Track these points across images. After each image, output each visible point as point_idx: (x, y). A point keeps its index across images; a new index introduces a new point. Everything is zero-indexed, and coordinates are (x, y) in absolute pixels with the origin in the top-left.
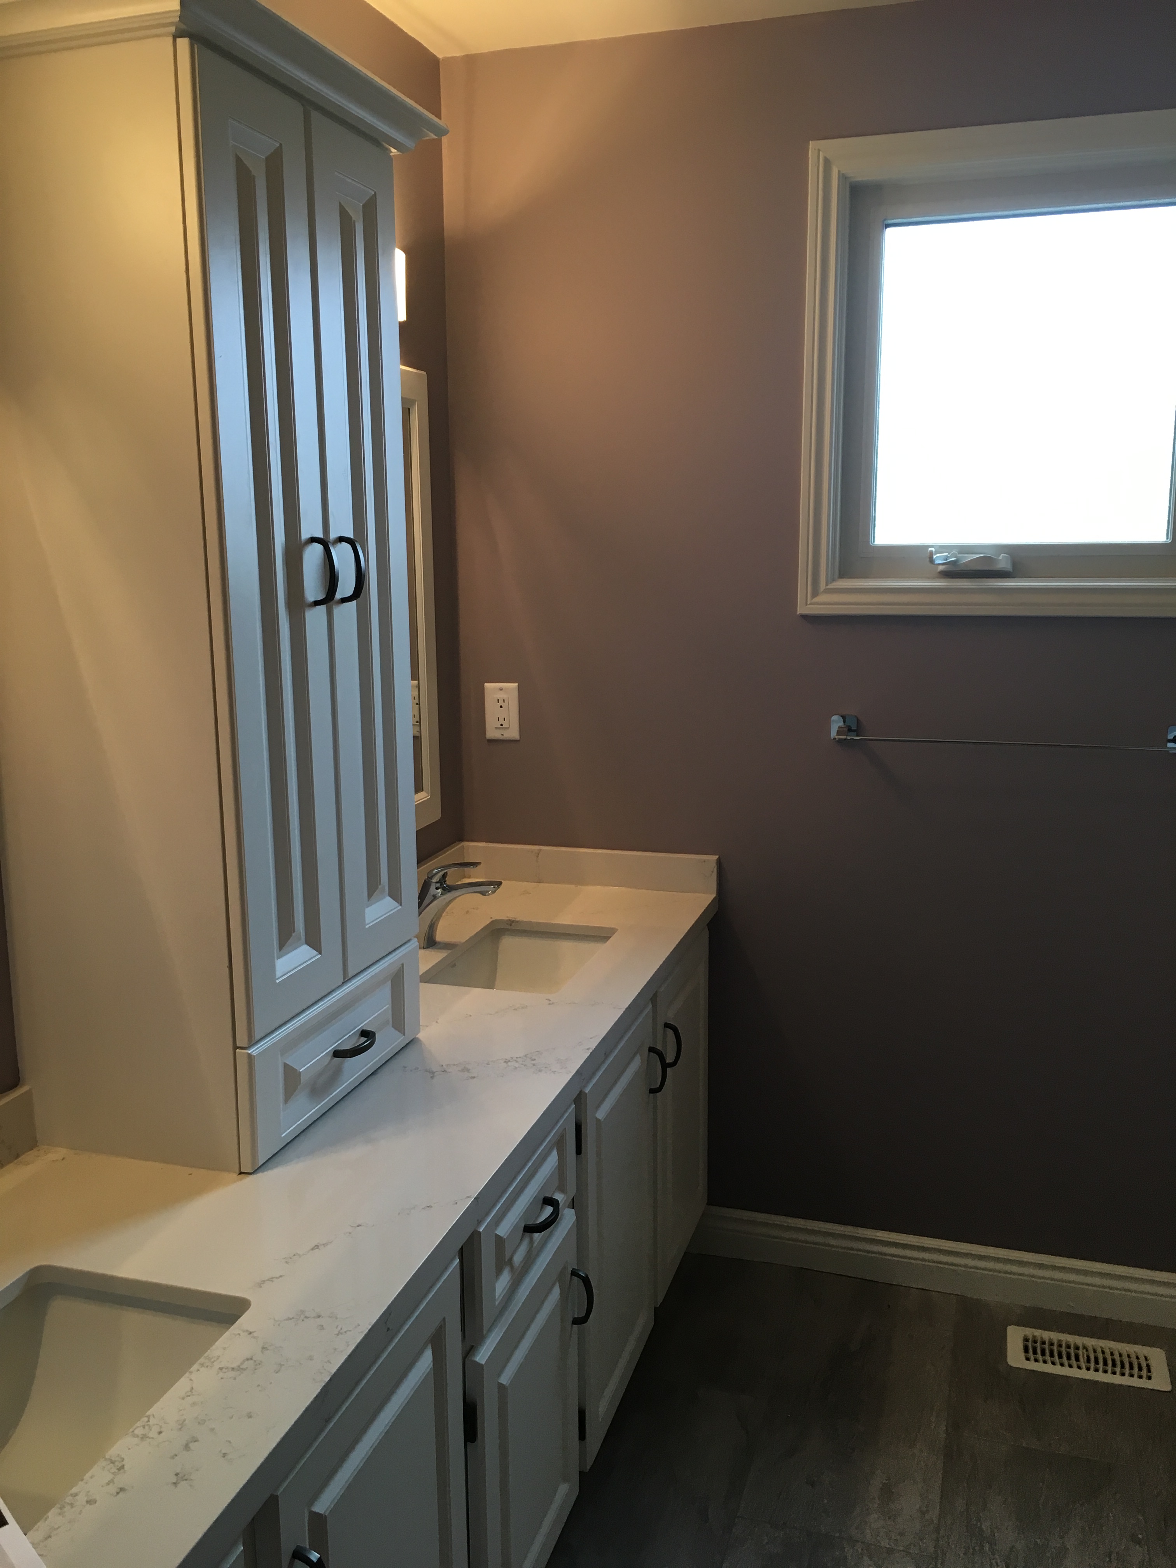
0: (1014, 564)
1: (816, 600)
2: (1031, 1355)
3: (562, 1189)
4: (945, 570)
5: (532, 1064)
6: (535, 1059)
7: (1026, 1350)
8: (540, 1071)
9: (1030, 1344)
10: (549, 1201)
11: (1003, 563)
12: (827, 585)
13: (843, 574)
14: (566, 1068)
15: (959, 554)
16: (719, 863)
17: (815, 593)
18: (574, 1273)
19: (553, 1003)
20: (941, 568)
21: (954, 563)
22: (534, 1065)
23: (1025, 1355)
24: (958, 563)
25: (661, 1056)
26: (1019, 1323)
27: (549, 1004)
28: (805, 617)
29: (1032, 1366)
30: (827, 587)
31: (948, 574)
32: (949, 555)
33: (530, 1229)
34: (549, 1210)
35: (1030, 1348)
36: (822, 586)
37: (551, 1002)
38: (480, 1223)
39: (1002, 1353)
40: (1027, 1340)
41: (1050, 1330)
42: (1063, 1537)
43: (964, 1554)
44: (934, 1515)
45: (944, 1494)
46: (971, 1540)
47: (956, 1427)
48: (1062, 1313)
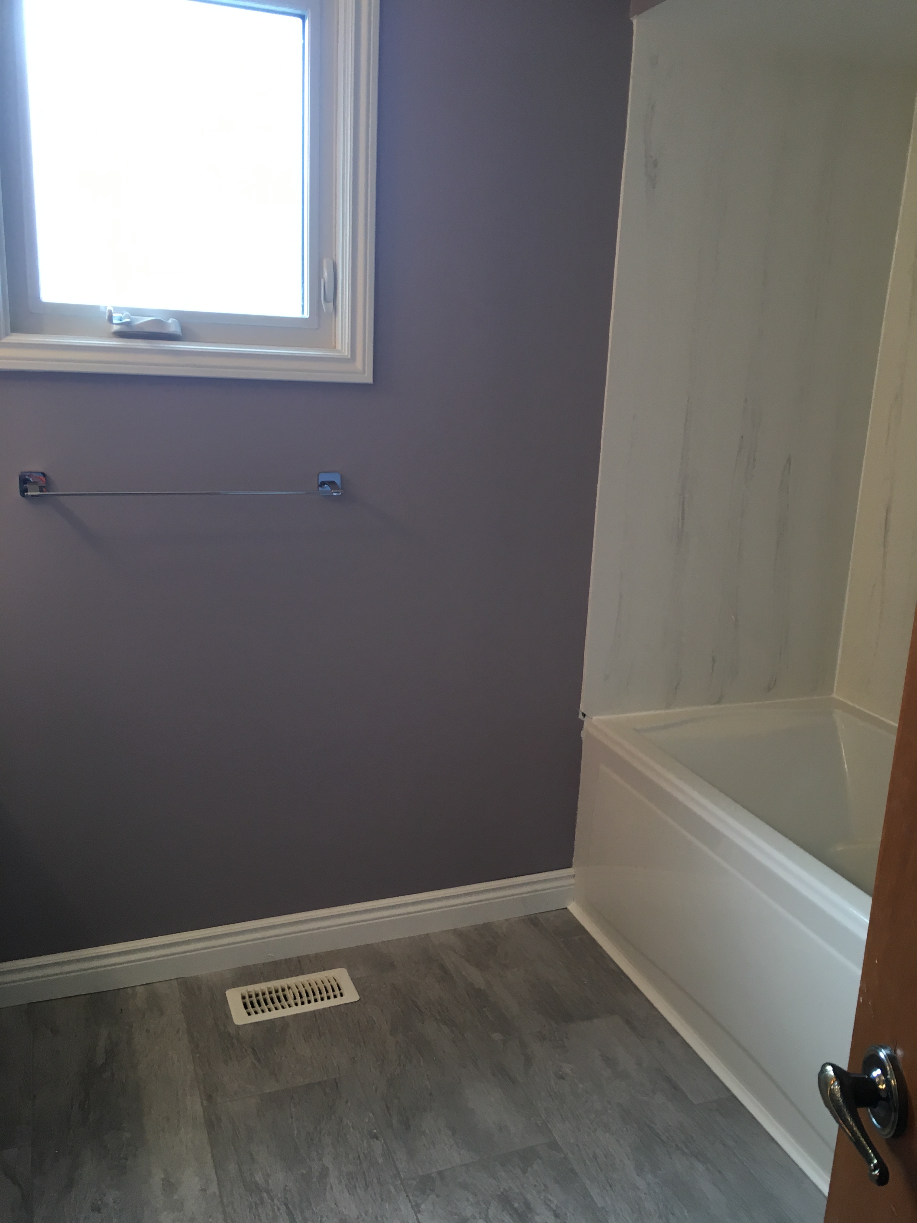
0: (183, 328)
2: (251, 1009)
4: (119, 330)
7: (246, 1007)
9: (247, 1000)
11: (173, 327)
13: (15, 328)
15: (132, 315)
20: (115, 328)
21: (127, 324)
23: (246, 1011)
24: (133, 324)
26: (235, 985)
29: (255, 1018)
30: (2, 341)
31: (120, 335)
32: (123, 316)
35: (249, 1004)
39: (228, 1016)
40: (244, 998)
41: (259, 982)
42: (320, 1159)
43: (250, 1212)
44: (214, 1188)
45: (218, 1166)
46: (251, 1196)
47: (210, 1098)
48: (263, 964)
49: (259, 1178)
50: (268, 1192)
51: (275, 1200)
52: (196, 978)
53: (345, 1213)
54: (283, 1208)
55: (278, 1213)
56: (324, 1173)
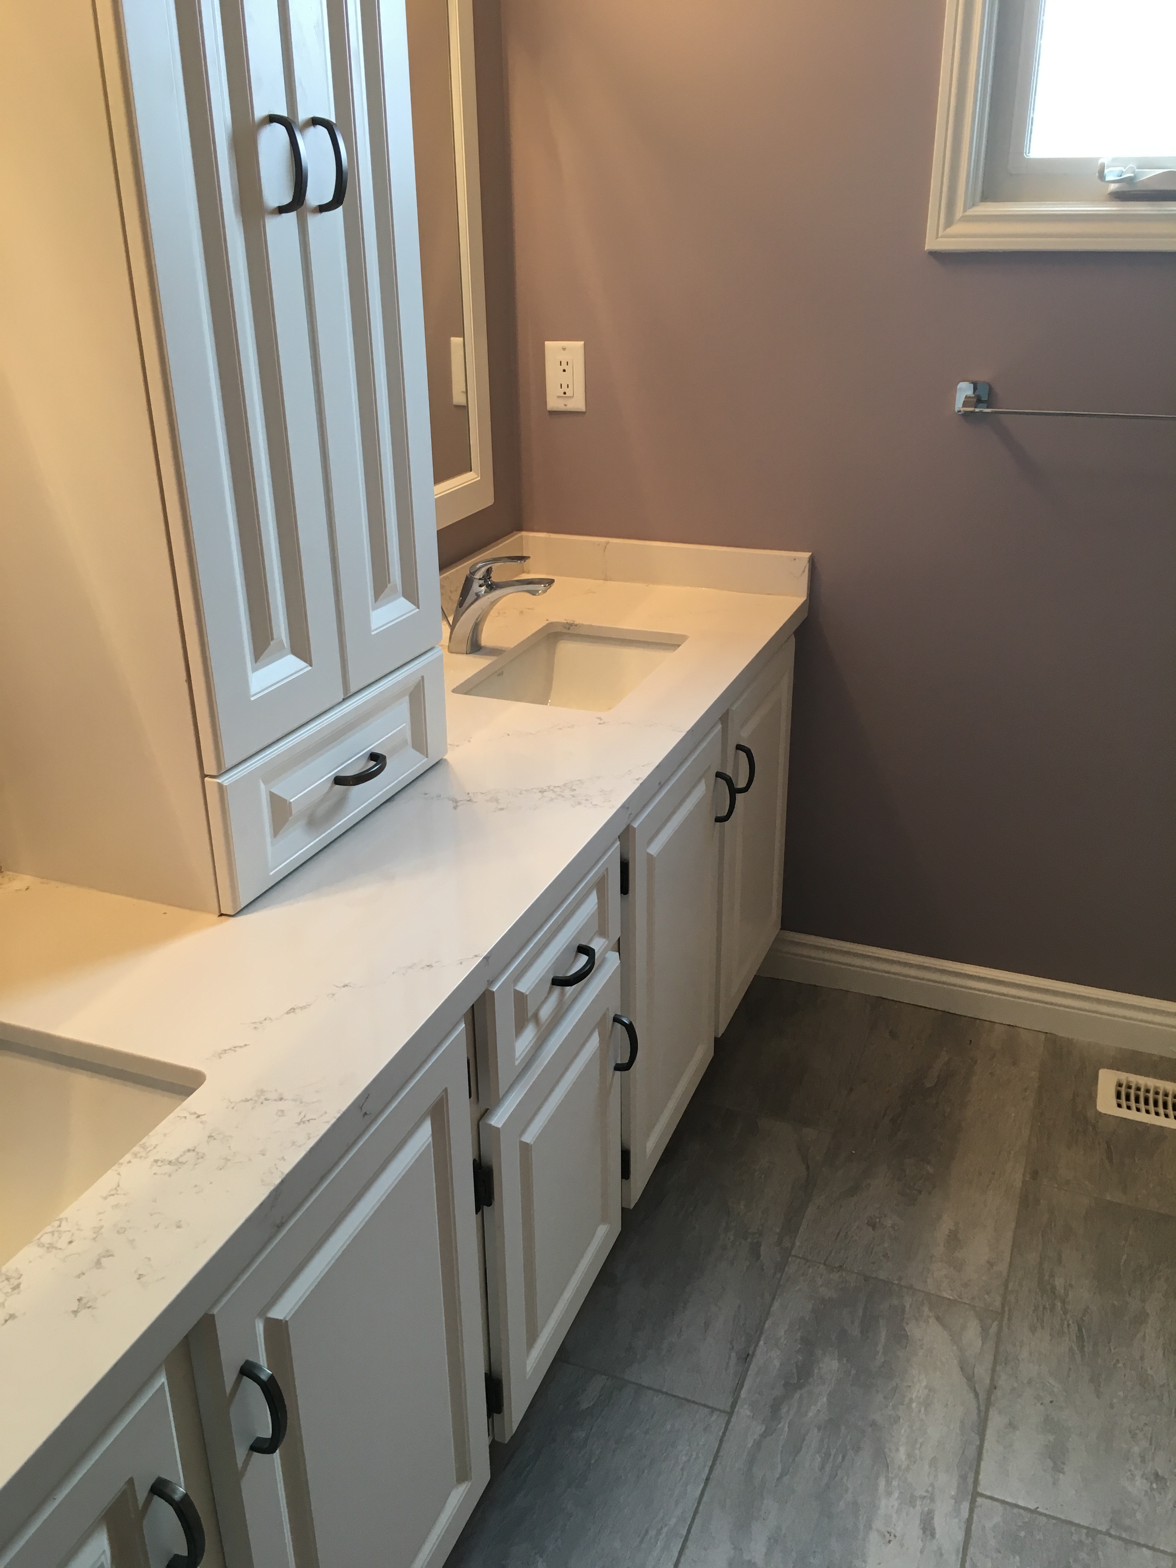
1: (949, 231)
2: (1123, 1102)
3: (602, 932)
4: (1118, 190)
5: (571, 795)
6: (575, 790)
7: (1118, 1096)
8: (579, 803)
9: (1123, 1090)
10: (583, 949)
12: (965, 211)
13: (987, 195)
14: (610, 801)
15: (1136, 168)
16: (812, 561)
17: (949, 223)
18: (617, 1019)
19: (604, 723)
20: (1113, 187)
21: (1130, 180)
22: (573, 796)
23: (1117, 1101)
24: (1135, 182)
25: (729, 782)
26: (1112, 1066)
27: (600, 724)
28: (934, 254)
29: (1123, 1113)
30: (966, 213)
31: (1120, 196)
32: (1124, 170)
33: (560, 982)
34: (584, 959)
35: (1123, 1095)
36: (959, 213)
37: (602, 722)
38: (491, 982)
39: (1092, 1097)
40: (1120, 1085)
41: (1147, 1075)
42: (1143, 1301)
43: (1034, 1311)
44: (1003, 1267)
45: (1017, 1246)
46: (1042, 1297)
47: (1035, 1174)
48: (1161, 1057)
49: (1059, 1282)
50: (1063, 1302)
51: (1068, 1316)
52: (1070, 1041)
53: (1148, 1372)
54: (1074, 1328)
55: (1066, 1330)
56: (1140, 1319)
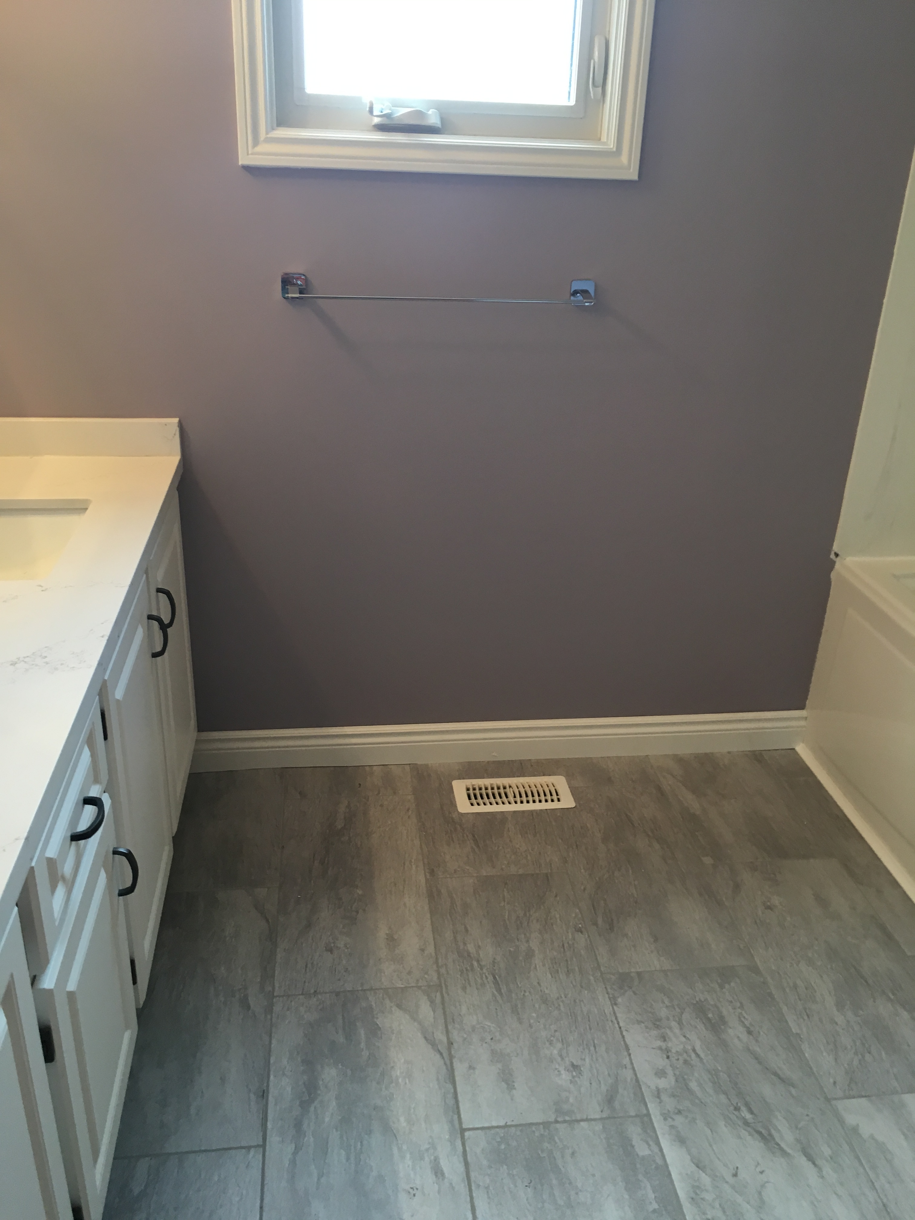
0: (442, 120)
1: (258, 149)
2: (474, 801)
3: (96, 781)
4: (382, 123)
5: (44, 663)
6: (46, 657)
7: (469, 798)
8: (56, 669)
9: (471, 792)
10: (88, 801)
11: (433, 119)
12: (267, 133)
13: (281, 121)
14: (85, 662)
15: (393, 107)
16: (181, 425)
17: (256, 142)
18: (115, 852)
19: (46, 589)
20: (376, 120)
21: (388, 116)
22: (47, 663)
23: (470, 801)
24: (393, 116)
25: (159, 620)
26: (461, 777)
27: (42, 591)
28: (249, 169)
29: (476, 809)
30: (268, 136)
31: (382, 128)
32: (384, 108)
33: (77, 837)
34: (93, 810)
35: (473, 795)
36: (262, 135)
37: (43, 589)
38: (32, 859)
39: (453, 804)
40: (468, 789)
41: (483, 777)
42: (528, 941)
43: (461, 976)
44: (431, 949)
45: (435, 930)
46: (463, 962)
47: (432, 872)
48: (488, 762)
49: (471, 948)
50: (478, 961)
51: (484, 971)
52: (426, 766)
53: (546, 992)
54: (490, 978)
55: (486, 981)
56: (530, 955)
